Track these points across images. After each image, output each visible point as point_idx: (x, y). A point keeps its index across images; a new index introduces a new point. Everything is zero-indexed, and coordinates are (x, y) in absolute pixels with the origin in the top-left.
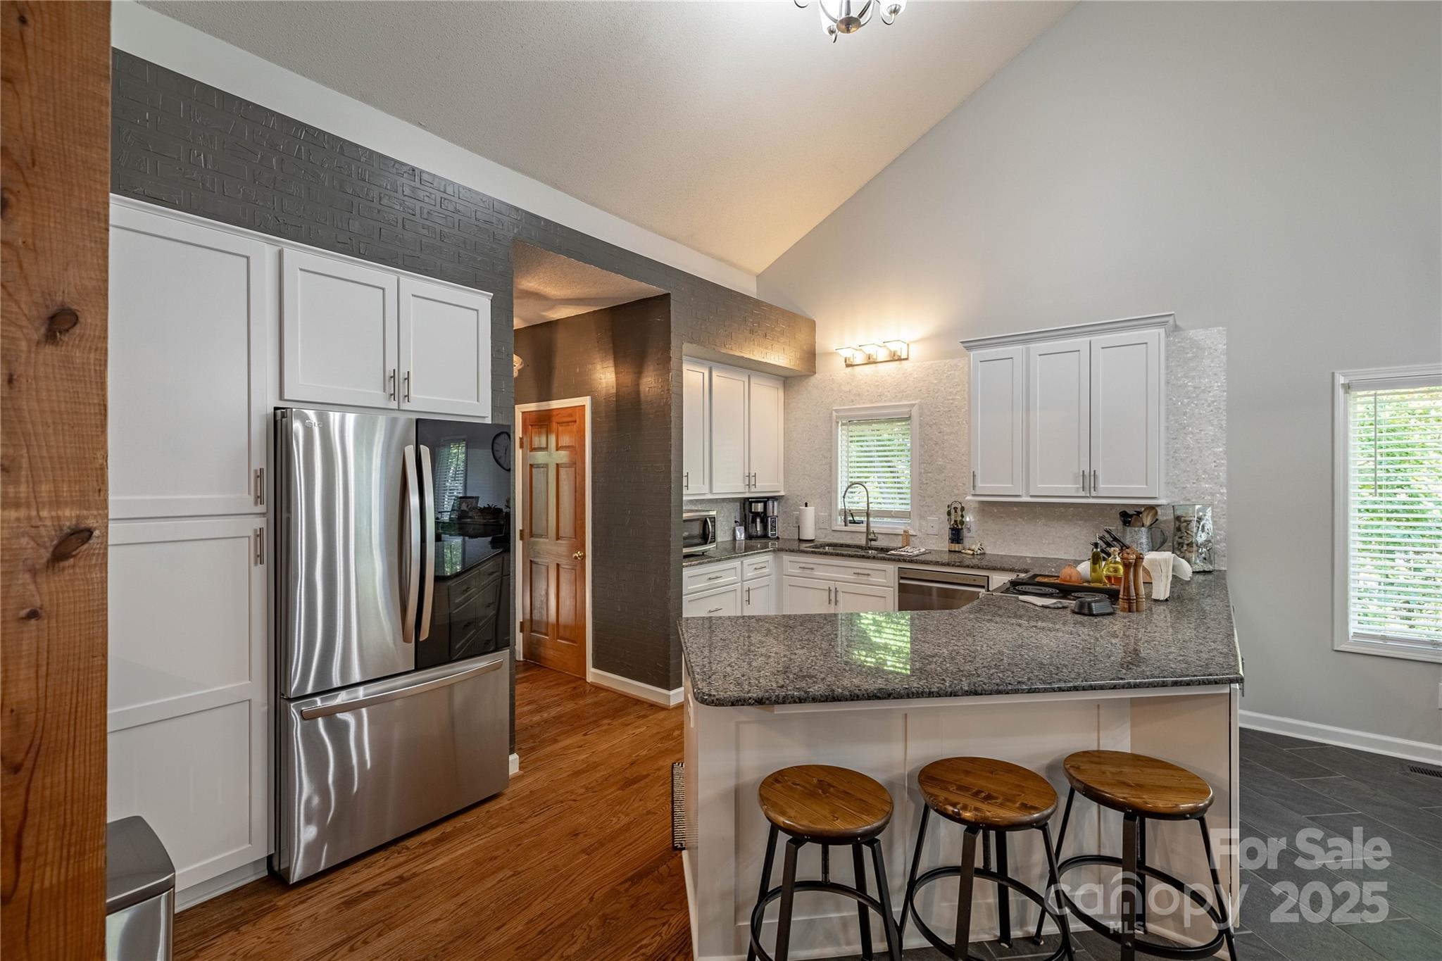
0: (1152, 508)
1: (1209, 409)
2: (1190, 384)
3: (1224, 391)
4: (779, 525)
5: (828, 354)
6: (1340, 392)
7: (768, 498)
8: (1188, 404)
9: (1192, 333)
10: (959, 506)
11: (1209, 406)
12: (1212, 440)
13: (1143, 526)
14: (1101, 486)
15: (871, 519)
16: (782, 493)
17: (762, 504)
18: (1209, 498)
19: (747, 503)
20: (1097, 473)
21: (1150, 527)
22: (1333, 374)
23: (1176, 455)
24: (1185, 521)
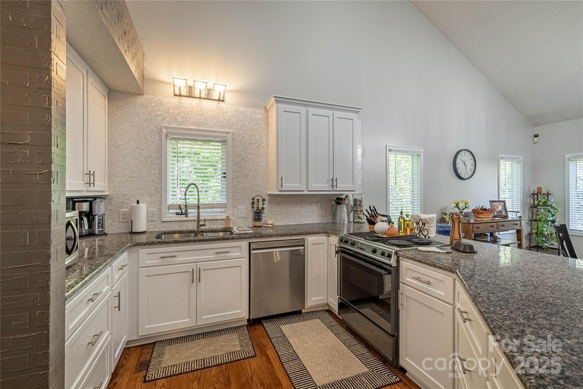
0: (347, 196)
4: (107, 223)
5: (155, 81)
6: (388, 152)
7: (95, 198)
10: (260, 199)
14: (338, 185)
15: (201, 210)
16: (107, 193)
17: (88, 204)
19: (71, 203)
20: (337, 179)
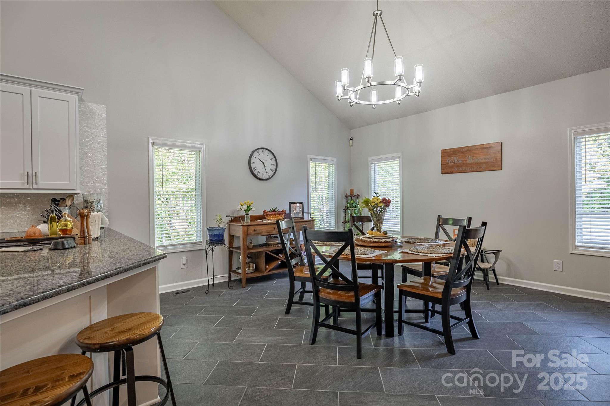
0: (71, 196)
1: (99, 146)
2: (89, 131)
3: (106, 138)
6: (150, 146)
8: (88, 141)
9: (89, 104)
11: (99, 144)
12: (101, 162)
13: (66, 206)
14: (40, 182)
18: (100, 191)
20: (37, 174)
21: (70, 207)
22: (148, 138)
23: (83, 168)
24: (90, 202)
